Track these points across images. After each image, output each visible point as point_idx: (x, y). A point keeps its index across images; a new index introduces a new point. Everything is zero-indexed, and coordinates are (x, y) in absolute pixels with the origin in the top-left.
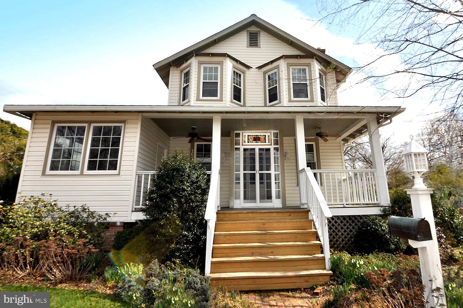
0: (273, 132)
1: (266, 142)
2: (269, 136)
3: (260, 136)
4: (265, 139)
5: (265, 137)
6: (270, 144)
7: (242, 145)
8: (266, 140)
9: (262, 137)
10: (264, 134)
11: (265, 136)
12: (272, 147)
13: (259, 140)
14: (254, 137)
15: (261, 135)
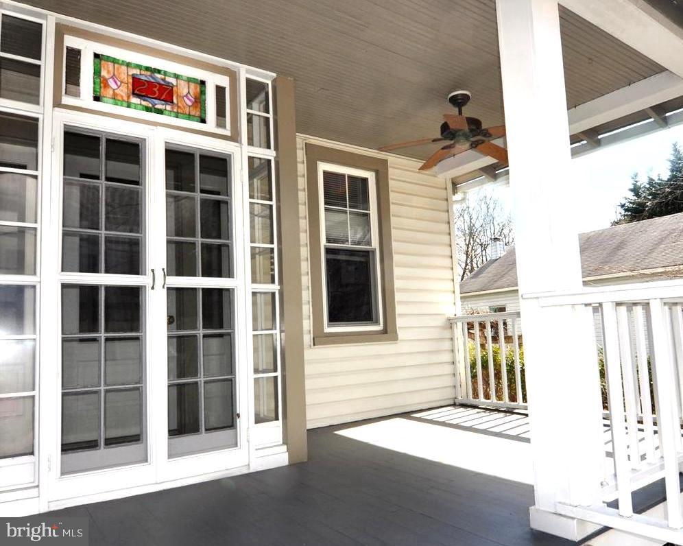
0: (245, 72)
1: (203, 121)
2: (220, 91)
3: (173, 81)
4: (199, 101)
5: (203, 92)
6: (227, 132)
7: (57, 103)
8: (203, 110)
9: (183, 89)
10: (199, 74)
11: (203, 83)
12: (240, 156)
13: (169, 100)
14: (134, 78)
15: (177, 76)
